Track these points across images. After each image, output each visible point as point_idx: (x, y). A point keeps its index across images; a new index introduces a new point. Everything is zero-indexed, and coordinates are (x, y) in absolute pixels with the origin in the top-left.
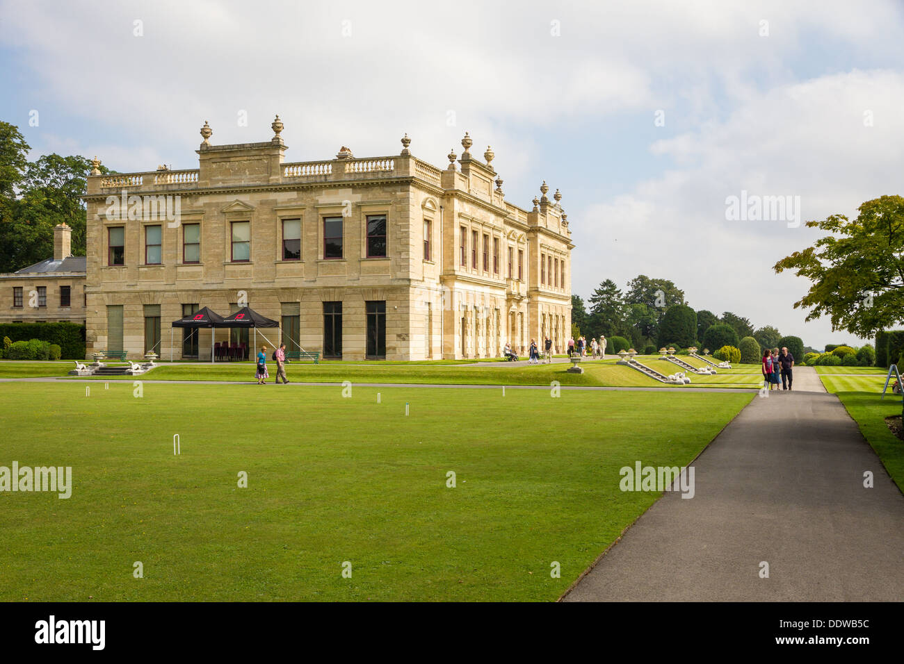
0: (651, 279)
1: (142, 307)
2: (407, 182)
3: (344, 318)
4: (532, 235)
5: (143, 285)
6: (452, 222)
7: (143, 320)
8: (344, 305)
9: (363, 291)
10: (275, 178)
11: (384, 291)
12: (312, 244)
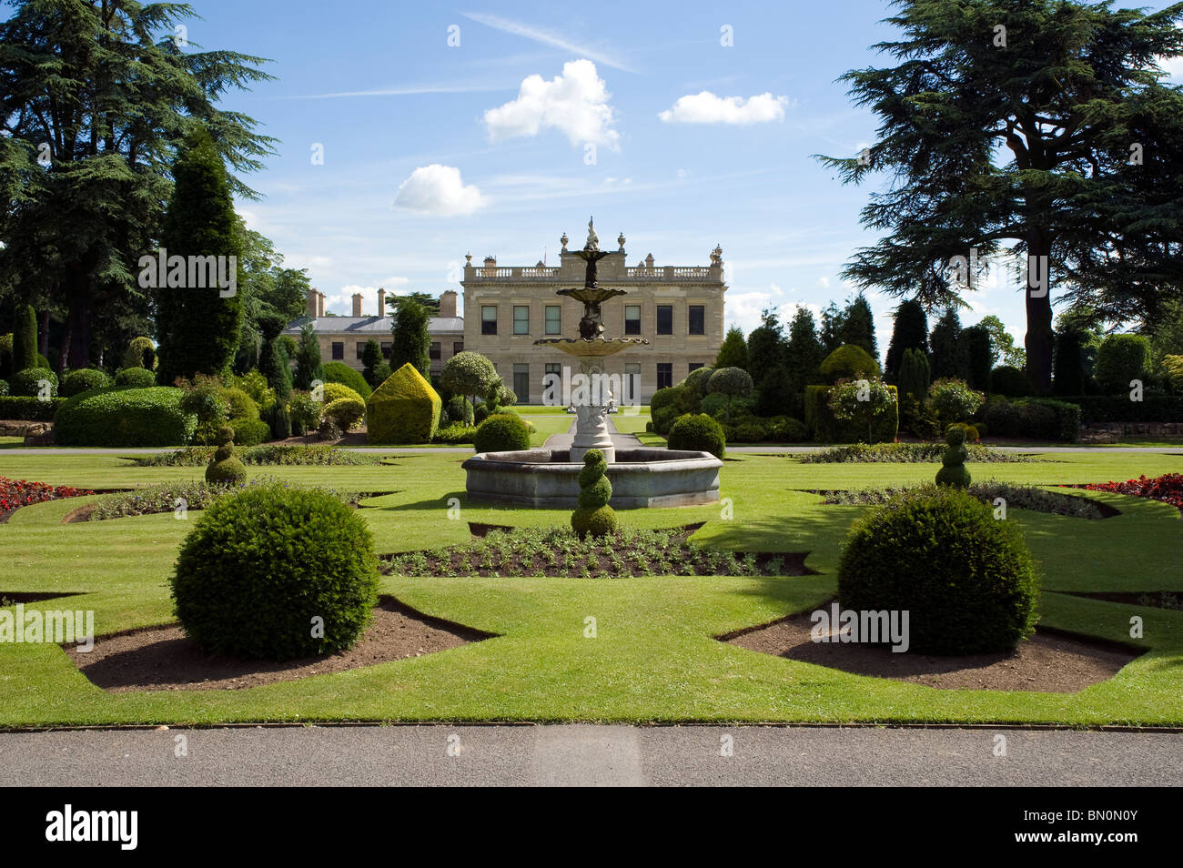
1: (512, 365)
3: (673, 375)
5: (514, 350)
7: (512, 375)
8: (673, 365)
9: (688, 358)
10: (621, 277)
11: (704, 357)
12: (649, 324)
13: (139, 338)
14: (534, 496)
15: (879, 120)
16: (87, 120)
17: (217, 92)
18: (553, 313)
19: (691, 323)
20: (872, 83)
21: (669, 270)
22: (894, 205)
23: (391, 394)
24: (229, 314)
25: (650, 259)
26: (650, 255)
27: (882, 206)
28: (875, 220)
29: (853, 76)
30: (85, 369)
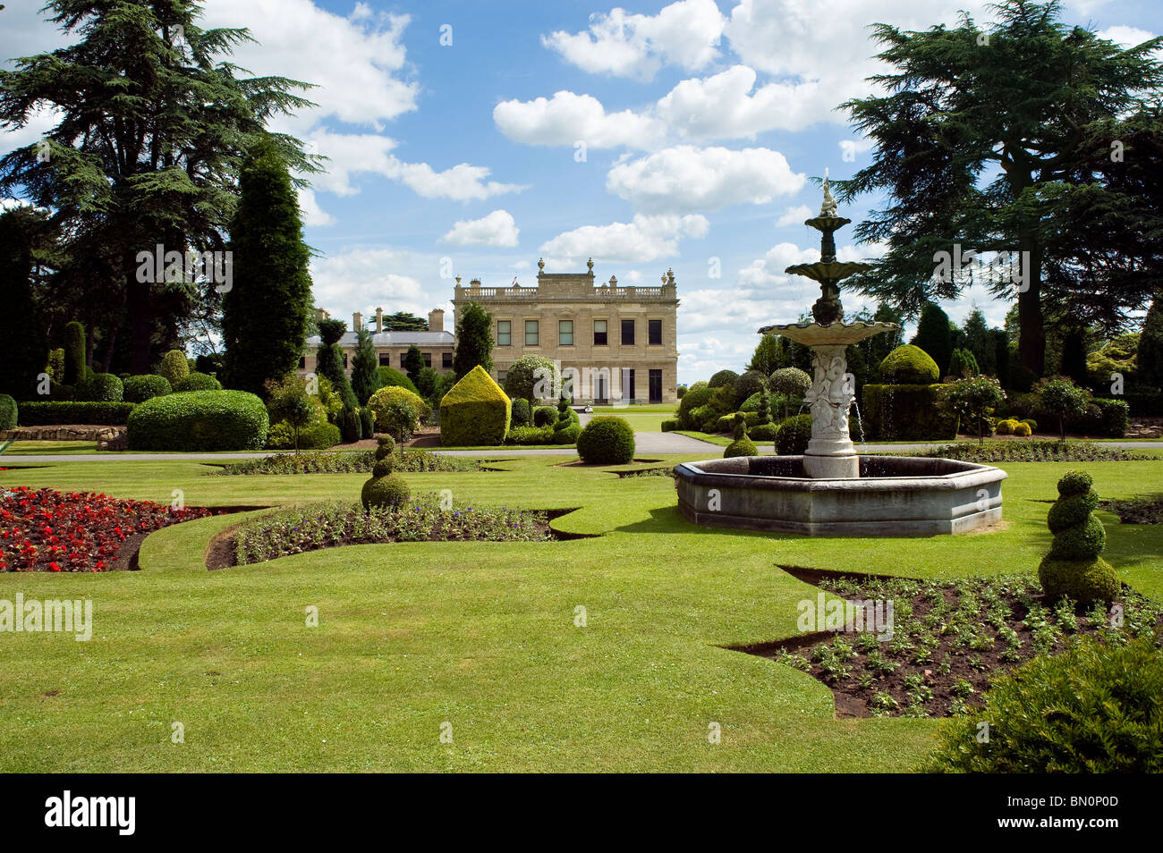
2: (675, 302)
9: (648, 364)
10: (591, 295)
11: (662, 364)
12: (615, 335)
13: (172, 351)
14: (808, 521)
15: (873, 144)
16: (147, 139)
17: (265, 117)
18: (532, 327)
19: (651, 333)
20: (870, 110)
21: (631, 289)
22: (886, 222)
23: (464, 395)
24: (295, 319)
25: (613, 281)
26: (613, 277)
27: (875, 223)
28: (867, 236)
29: (850, 104)
30: (149, 375)
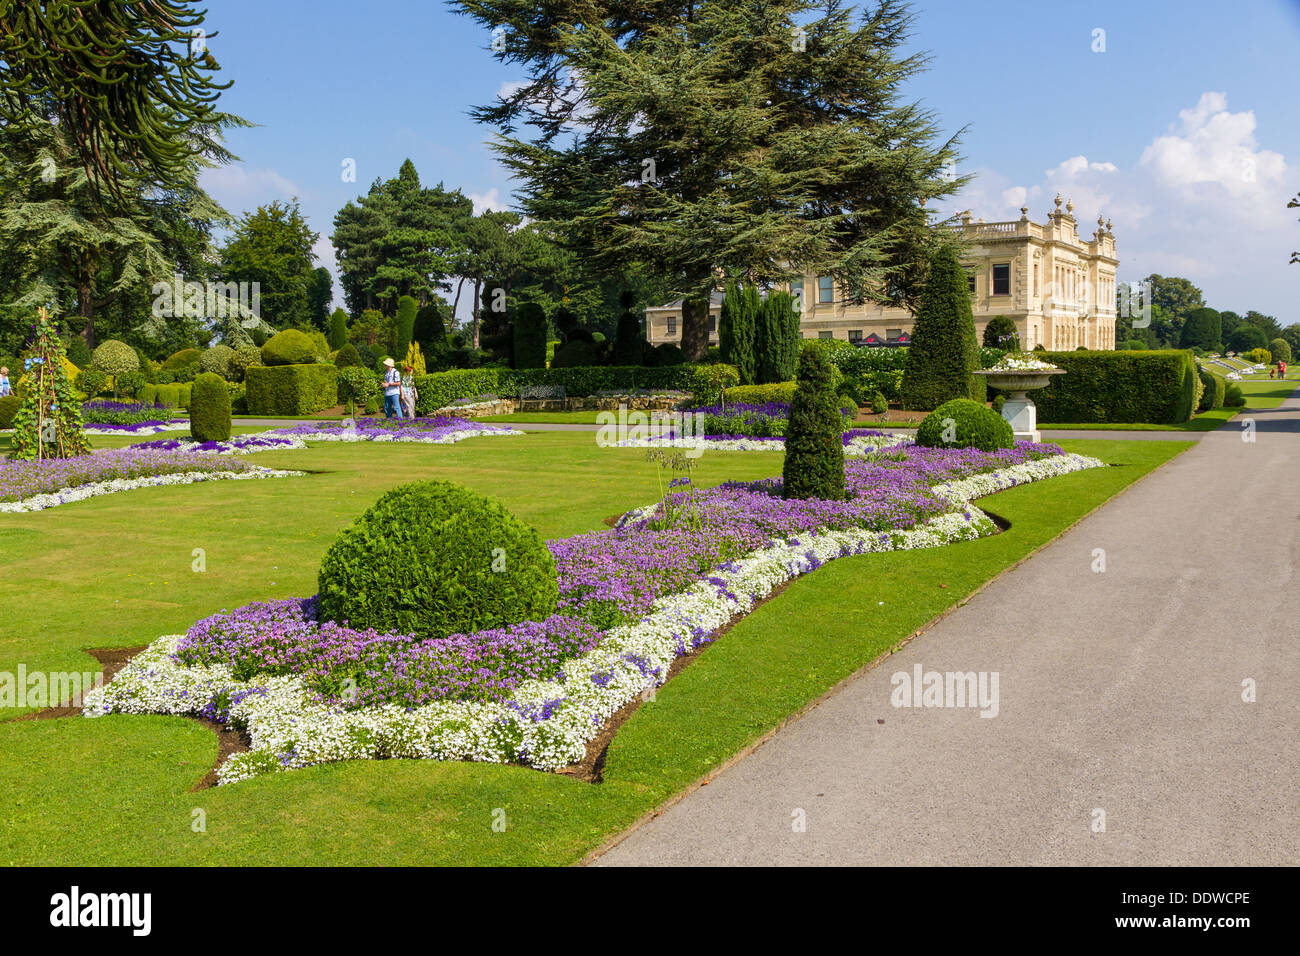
0: (1165, 277)
1: (818, 333)
2: (1026, 240)
4: (1092, 262)
6: (1051, 265)
